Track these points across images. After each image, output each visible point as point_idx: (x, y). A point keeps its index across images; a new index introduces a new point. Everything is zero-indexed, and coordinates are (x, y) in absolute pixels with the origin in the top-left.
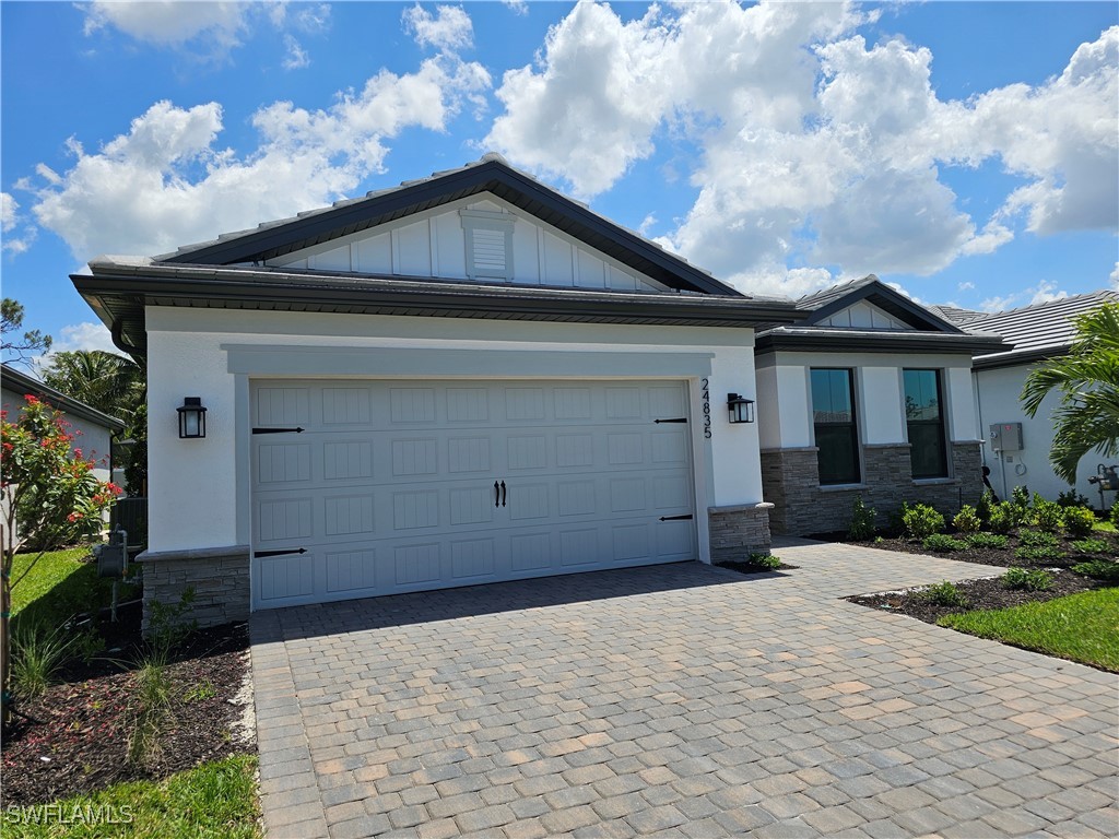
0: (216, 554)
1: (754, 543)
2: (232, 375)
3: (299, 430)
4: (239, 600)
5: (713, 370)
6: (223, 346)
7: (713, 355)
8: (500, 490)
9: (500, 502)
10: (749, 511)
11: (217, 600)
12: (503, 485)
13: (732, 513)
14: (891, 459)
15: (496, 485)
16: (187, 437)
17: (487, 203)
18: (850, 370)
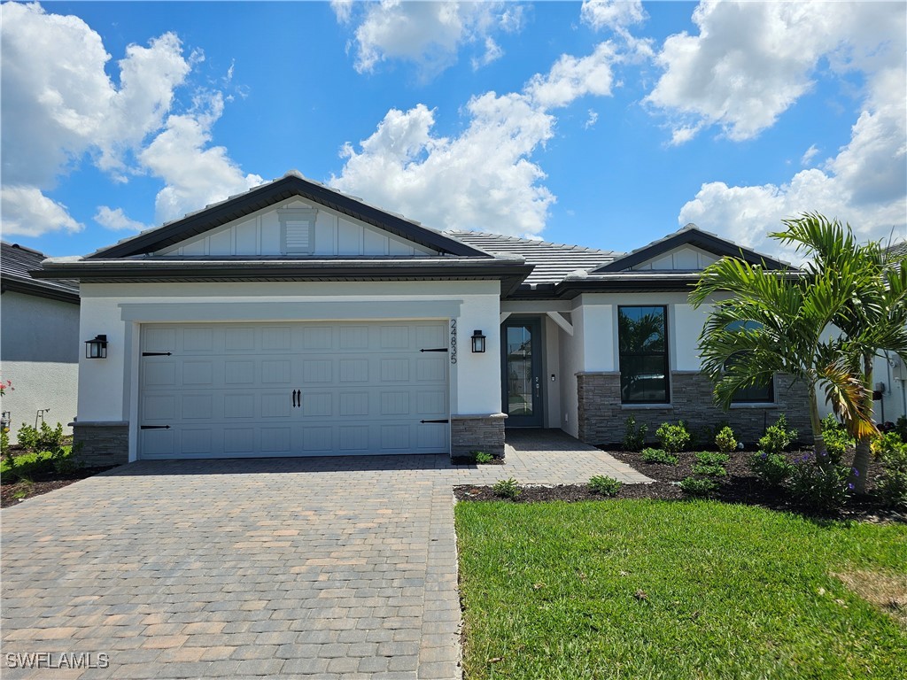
0: (109, 425)
1: (489, 444)
2: (124, 322)
3: (169, 354)
4: (122, 452)
5: (461, 313)
6: (119, 305)
7: (462, 302)
8: (297, 396)
9: (297, 404)
10: (486, 420)
11: (109, 451)
12: (299, 392)
13: (471, 420)
14: (702, 384)
15: (294, 393)
16: (92, 357)
17: (297, 202)
18: (665, 307)
